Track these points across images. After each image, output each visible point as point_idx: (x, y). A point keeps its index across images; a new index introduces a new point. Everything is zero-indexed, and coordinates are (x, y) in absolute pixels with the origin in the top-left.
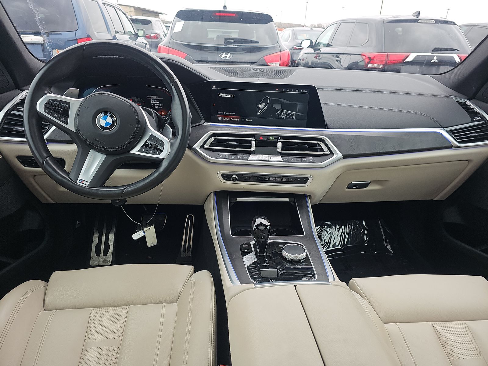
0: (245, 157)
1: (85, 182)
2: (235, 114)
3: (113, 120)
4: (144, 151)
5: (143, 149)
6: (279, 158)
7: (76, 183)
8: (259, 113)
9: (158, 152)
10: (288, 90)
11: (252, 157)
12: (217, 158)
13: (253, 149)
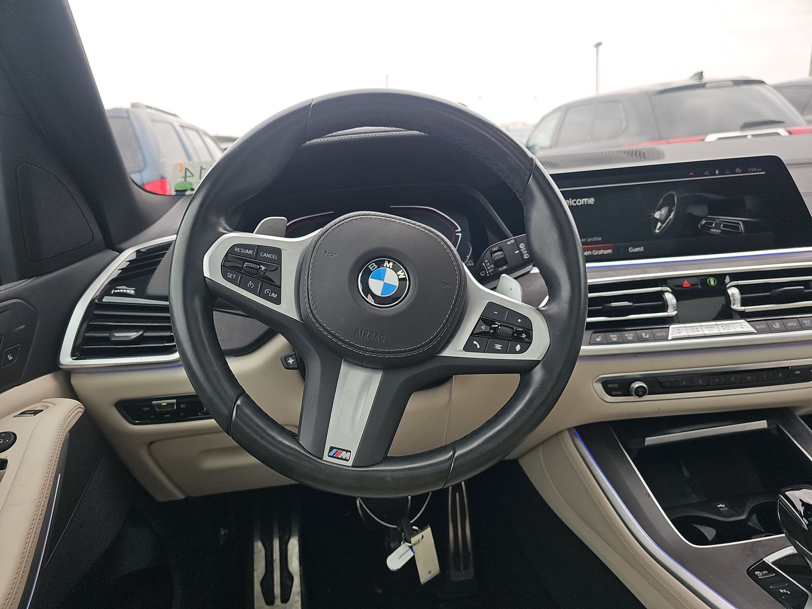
0: (659, 333)
1: (344, 455)
2: (600, 239)
3: (400, 277)
4: (478, 347)
5: (475, 342)
6: (742, 325)
7: (321, 459)
8: (657, 231)
9: (519, 346)
10: (717, 172)
11: (675, 330)
12: (590, 344)
13: (671, 312)
